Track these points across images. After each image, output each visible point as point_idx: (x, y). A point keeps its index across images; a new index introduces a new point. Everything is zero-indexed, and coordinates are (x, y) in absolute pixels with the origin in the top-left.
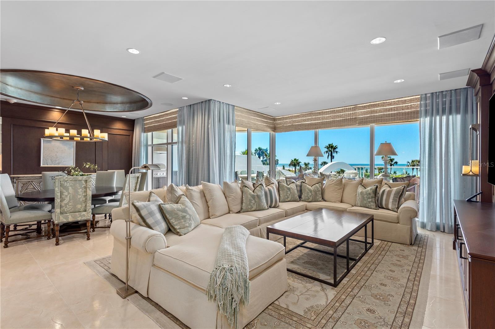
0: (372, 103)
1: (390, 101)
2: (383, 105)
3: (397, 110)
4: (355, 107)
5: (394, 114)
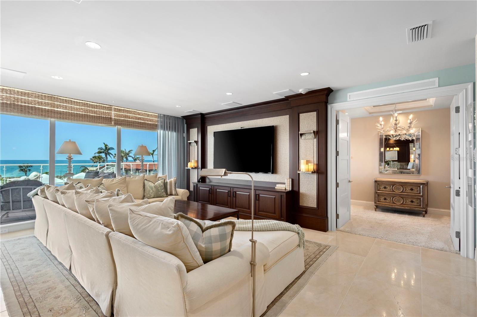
0: (126, 109)
1: (139, 112)
2: (134, 113)
3: (144, 120)
4: (110, 107)
5: (142, 123)
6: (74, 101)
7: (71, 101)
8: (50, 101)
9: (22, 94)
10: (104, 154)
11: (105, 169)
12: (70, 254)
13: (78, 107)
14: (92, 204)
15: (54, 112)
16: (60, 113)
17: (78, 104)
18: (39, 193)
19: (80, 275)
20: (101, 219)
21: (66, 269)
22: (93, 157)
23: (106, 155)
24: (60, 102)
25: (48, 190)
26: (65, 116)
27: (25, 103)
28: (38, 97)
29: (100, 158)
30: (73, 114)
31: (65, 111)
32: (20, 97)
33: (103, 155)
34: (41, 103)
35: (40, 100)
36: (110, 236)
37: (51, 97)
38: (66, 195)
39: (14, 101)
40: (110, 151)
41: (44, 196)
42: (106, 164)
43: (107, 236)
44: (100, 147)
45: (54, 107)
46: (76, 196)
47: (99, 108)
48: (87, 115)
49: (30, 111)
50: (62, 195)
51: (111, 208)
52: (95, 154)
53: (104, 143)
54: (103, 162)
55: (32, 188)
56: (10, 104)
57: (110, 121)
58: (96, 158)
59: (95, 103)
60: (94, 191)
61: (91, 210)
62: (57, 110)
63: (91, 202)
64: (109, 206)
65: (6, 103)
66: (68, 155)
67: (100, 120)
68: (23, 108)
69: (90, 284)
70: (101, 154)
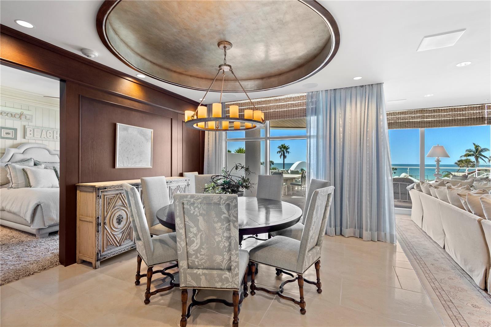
6: (442, 110)
7: (439, 109)
8: (421, 114)
9: (401, 113)
10: (474, 157)
11: (475, 174)
12: (444, 236)
13: (446, 113)
14: (463, 197)
15: (424, 123)
16: (429, 122)
17: (445, 111)
18: (415, 187)
19: (453, 253)
20: (472, 210)
21: (441, 247)
22: (459, 161)
23: (477, 158)
24: (429, 113)
25: (423, 185)
26: (433, 124)
27: (403, 120)
28: (412, 113)
29: (468, 162)
30: (441, 121)
31: (433, 119)
32: (400, 116)
33: (473, 159)
34: (414, 118)
35: (413, 115)
36: (482, 222)
37: (422, 111)
38: (439, 189)
39: (396, 120)
40: (483, 153)
41: (419, 190)
42: (477, 169)
43: (479, 222)
44: (468, 149)
45: (424, 118)
46: (448, 191)
47: (468, 110)
48: (455, 120)
49: (407, 125)
50: (436, 189)
51: (482, 200)
52: (461, 157)
53: (474, 144)
54: (473, 166)
55: (406, 184)
56: (394, 123)
57: (483, 121)
58: (462, 162)
59: (463, 106)
60: (465, 189)
61: (463, 202)
62: (427, 121)
63: (463, 196)
64: (481, 199)
65: (392, 123)
66: (437, 158)
67: (469, 122)
68: (402, 124)
69: (463, 261)
70: (469, 158)
